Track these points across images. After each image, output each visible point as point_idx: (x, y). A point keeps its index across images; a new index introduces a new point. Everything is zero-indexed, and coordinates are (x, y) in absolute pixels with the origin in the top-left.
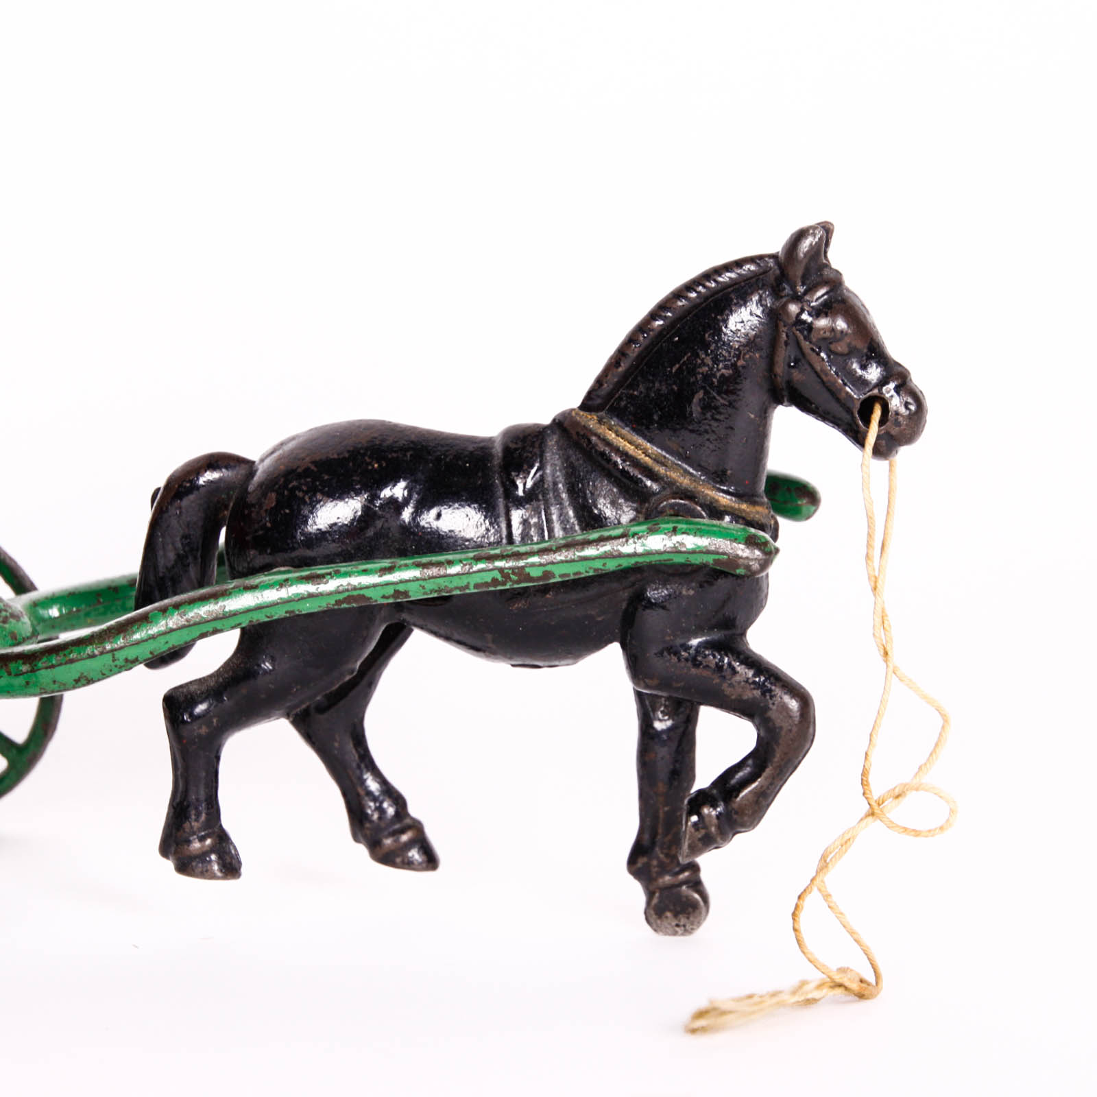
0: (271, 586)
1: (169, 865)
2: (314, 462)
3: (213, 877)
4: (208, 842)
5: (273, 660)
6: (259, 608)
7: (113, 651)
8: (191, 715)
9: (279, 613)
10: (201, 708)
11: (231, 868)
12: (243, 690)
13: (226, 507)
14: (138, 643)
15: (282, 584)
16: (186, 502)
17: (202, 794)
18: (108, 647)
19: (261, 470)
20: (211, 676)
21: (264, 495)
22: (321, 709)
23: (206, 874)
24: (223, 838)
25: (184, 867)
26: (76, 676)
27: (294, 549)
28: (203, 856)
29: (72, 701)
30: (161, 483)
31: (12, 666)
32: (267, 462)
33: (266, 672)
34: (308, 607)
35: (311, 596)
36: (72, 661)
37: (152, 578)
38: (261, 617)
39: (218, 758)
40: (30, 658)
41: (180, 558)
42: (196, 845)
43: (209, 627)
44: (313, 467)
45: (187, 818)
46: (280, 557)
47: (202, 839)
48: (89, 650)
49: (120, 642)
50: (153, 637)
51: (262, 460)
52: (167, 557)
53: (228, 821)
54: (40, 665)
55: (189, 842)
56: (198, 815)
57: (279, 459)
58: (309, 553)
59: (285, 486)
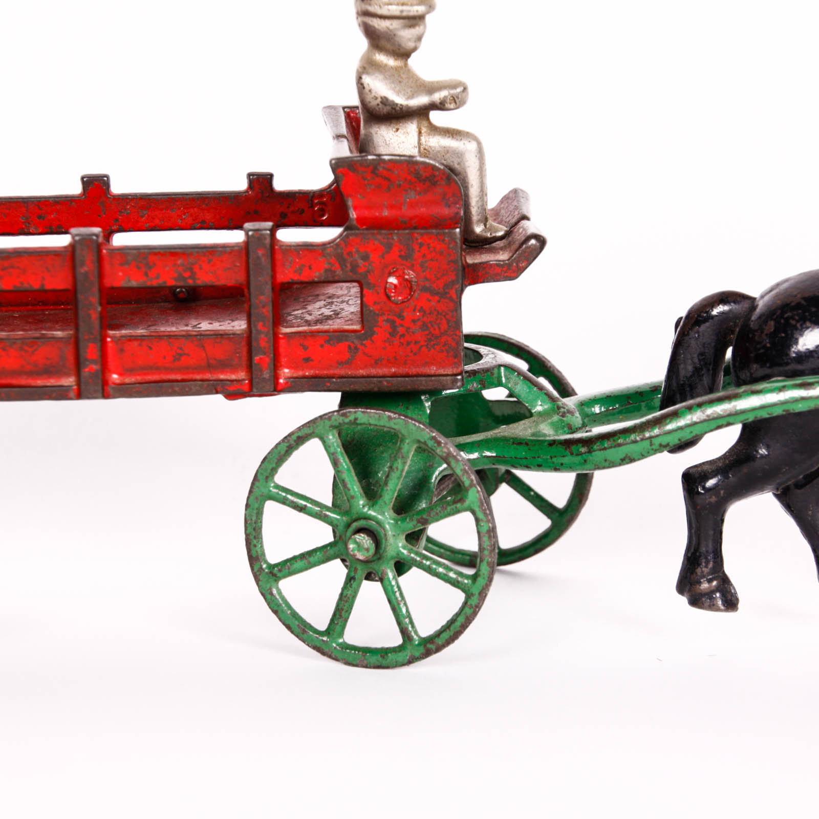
0: (772, 391)
1: (683, 600)
2: (804, 299)
3: (718, 610)
4: (715, 583)
5: (768, 447)
6: (762, 407)
7: (651, 438)
8: (704, 488)
9: (778, 411)
10: (711, 483)
11: (731, 603)
12: (745, 469)
13: (733, 332)
14: (670, 432)
15: (781, 389)
16: (703, 327)
17: (710, 547)
18: (647, 435)
19: (761, 304)
20: (719, 459)
21: (766, 322)
22: (798, 486)
23: (712, 607)
24: (725, 581)
25: (695, 602)
26: (622, 456)
27: (787, 364)
28: (710, 594)
29: (601, 478)
30: (683, 313)
31: (574, 448)
32: (767, 298)
33: (762, 456)
34: (800, 407)
35: (803, 399)
36: (619, 445)
37: (674, 384)
38: (764, 414)
39: (722, 521)
40: (588, 442)
41: (697, 371)
42: (705, 586)
43: (724, 421)
44: (803, 302)
45: (699, 565)
46: (776, 370)
47: (710, 581)
48: (633, 437)
49: (656, 431)
50: (681, 428)
51: (762, 297)
52: (687, 369)
53: (729, 568)
54: (595, 447)
55: (700, 583)
56: (707, 563)
57: (777, 295)
58: (800, 367)
59: (782, 316)
